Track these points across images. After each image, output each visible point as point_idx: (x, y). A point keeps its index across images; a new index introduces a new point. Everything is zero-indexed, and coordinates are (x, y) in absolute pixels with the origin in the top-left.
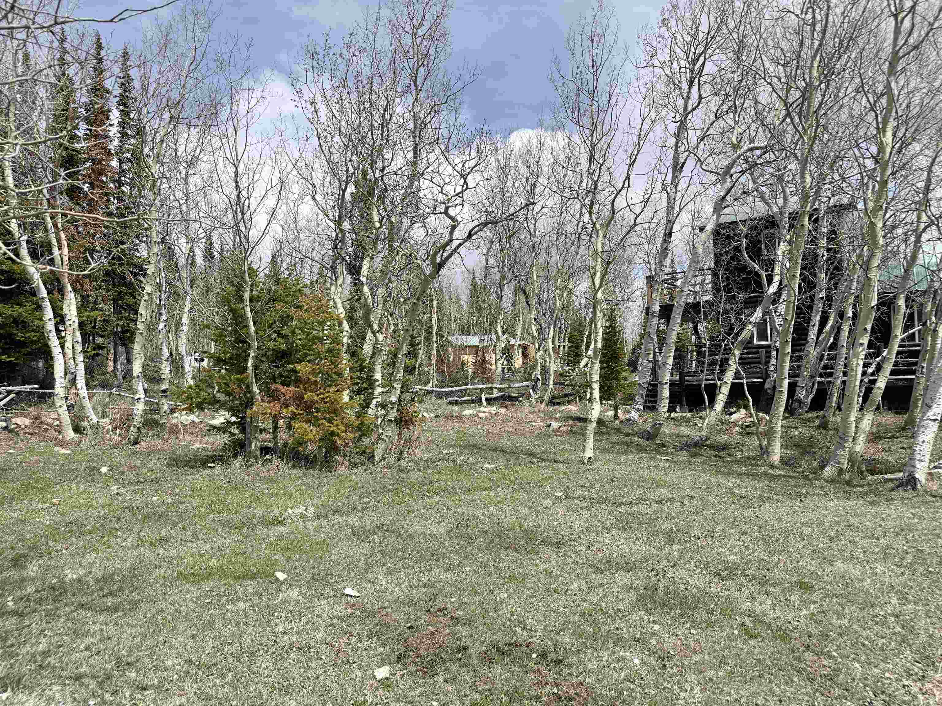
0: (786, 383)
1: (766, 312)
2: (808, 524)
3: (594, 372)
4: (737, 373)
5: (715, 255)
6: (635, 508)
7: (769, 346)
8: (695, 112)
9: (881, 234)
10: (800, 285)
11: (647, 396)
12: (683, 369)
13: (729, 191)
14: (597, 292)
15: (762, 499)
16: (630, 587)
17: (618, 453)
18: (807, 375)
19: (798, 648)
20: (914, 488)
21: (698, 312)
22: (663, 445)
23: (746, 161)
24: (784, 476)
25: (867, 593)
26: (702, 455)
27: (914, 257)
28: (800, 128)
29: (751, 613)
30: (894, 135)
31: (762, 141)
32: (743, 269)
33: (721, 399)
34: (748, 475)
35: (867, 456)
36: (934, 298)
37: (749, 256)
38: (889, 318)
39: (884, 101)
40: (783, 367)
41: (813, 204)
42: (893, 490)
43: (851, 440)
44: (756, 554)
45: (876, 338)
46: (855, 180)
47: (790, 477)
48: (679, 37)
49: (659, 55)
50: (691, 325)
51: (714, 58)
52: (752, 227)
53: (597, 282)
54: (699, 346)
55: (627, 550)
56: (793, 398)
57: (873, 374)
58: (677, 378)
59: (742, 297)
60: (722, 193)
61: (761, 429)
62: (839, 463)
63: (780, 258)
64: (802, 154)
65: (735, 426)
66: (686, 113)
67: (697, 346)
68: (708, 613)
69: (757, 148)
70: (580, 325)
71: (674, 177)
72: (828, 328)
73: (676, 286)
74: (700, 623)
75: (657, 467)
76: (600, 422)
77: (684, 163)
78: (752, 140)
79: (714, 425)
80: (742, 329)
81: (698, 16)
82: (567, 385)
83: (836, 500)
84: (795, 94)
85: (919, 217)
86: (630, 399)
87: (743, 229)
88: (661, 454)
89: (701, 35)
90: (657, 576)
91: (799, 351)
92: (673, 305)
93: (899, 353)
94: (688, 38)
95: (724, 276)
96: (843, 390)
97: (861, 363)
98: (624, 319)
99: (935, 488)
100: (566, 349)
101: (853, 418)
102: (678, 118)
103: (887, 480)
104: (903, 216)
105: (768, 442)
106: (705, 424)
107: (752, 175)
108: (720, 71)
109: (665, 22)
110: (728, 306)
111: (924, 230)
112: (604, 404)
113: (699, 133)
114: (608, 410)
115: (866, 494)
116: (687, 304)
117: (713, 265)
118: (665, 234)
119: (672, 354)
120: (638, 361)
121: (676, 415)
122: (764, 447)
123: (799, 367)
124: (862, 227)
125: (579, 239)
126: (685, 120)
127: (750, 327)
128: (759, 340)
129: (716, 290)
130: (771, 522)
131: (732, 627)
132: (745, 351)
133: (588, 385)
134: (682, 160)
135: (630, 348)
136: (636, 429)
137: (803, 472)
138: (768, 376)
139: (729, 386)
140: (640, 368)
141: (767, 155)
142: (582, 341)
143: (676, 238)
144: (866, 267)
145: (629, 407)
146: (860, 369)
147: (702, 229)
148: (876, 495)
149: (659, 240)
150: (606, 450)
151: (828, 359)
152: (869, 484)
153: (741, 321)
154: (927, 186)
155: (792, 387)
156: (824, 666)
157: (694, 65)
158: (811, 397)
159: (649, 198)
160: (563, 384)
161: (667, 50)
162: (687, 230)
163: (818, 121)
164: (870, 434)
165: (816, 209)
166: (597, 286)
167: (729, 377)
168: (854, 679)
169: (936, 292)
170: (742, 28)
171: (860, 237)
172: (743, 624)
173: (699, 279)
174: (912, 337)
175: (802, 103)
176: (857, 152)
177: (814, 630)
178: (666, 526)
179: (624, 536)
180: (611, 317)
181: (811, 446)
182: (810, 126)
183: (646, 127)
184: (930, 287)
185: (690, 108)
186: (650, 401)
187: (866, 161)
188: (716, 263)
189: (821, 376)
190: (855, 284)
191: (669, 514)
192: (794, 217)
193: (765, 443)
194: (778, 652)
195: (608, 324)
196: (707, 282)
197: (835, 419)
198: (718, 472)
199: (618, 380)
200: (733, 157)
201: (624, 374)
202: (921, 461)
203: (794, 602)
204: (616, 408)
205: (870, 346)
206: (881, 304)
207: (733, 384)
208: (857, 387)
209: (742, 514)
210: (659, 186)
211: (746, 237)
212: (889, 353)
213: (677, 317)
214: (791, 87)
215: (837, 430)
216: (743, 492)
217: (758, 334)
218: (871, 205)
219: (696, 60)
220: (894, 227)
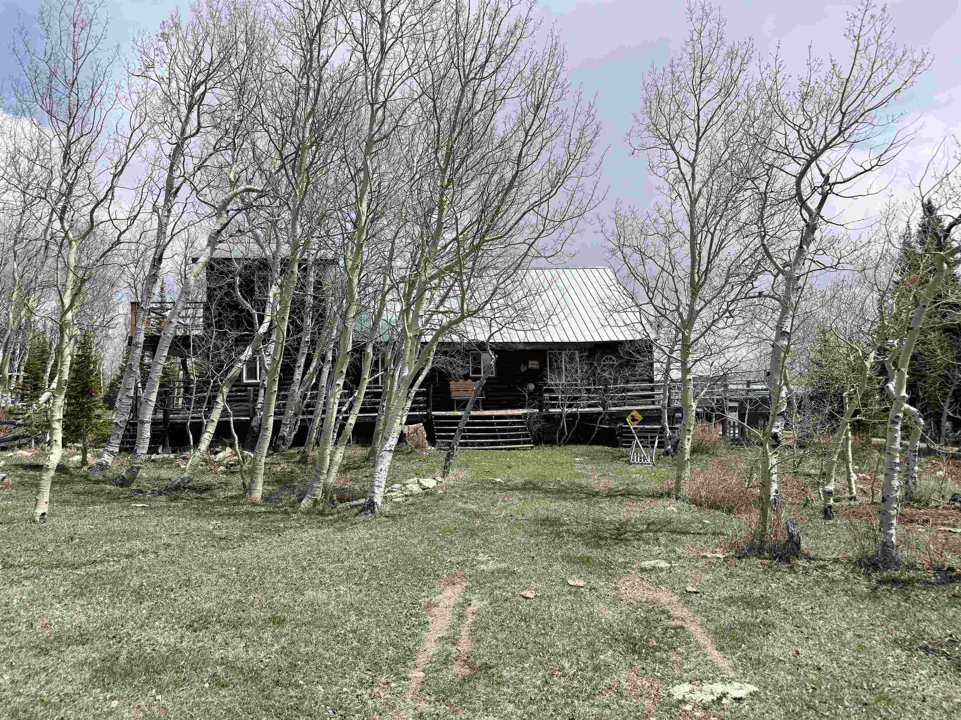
0: (271, 420)
1: (256, 351)
2: (284, 558)
3: (56, 409)
4: (225, 410)
5: (208, 288)
6: (99, 568)
7: (257, 385)
8: (193, 139)
9: (356, 290)
10: (288, 326)
11: (124, 436)
12: (168, 406)
13: (225, 226)
14: (65, 313)
15: (242, 538)
16: (83, 664)
17: (83, 505)
18: (291, 413)
19: (268, 686)
20: (373, 512)
21: (187, 346)
22: (141, 491)
23: (243, 200)
24: (265, 512)
25: (331, 616)
26: (182, 498)
27: (380, 313)
28: (293, 181)
29: (224, 661)
30: (369, 205)
31: (258, 184)
32: (235, 306)
33: (207, 438)
34: (229, 515)
35: (338, 486)
36: (393, 349)
37: (242, 295)
38: (361, 364)
39: (362, 175)
40: (269, 404)
41: (303, 253)
42: (356, 515)
43: (325, 472)
44: (232, 597)
45: (350, 381)
46: (338, 240)
47: (270, 512)
48: (179, 57)
49: (156, 69)
50: (179, 360)
51: (217, 91)
52: (246, 266)
53: (67, 301)
54: (187, 382)
55: (84, 619)
56: (277, 435)
57: (346, 412)
58: (160, 416)
59: (234, 334)
60: (218, 227)
61: (246, 467)
62: (314, 495)
63: (271, 300)
64: (294, 206)
65: (219, 466)
66: (183, 138)
67: (184, 382)
68: (177, 672)
69: (253, 191)
70: (44, 352)
71: (167, 200)
72: (311, 369)
73: (164, 317)
74: (167, 686)
75: (130, 516)
76: (61, 468)
77: (178, 189)
78: (250, 182)
79: (197, 465)
80: (232, 366)
81: (201, 44)
82: (20, 425)
83: (310, 531)
84: (290, 149)
85: (385, 280)
86: (103, 440)
87: (238, 267)
88: (136, 501)
89: (203, 64)
90: (119, 642)
91: (286, 390)
92: (159, 337)
93: (366, 394)
94: (189, 62)
95: (217, 311)
96: (322, 426)
97: (337, 402)
98: (102, 347)
99: (388, 509)
100: (21, 380)
101: (328, 452)
102: (174, 140)
103: (352, 507)
104: (374, 277)
105: (251, 480)
106: (188, 465)
107: (247, 214)
108: (220, 105)
109: (165, 37)
110: (219, 343)
111: (389, 290)
112: (70, 448)
113: (196, 161)
114: (74, 455)
115: (336, 521)
116: (176, 337)
117: (205, 299)
118: (154, 258)
119: (156, 390)
120: (116, 397)
121: (158, 456)
122: (247, 484)
123: (284, 405)
124: (342, 281)
125: (46, 248)
126: (182, 144)
127: (240, 365)
128: (248, 378)
129: (208, 325)
130: (249, 562)
131: (202, 681)
132: (234, 389)
133: (48, 426)
134: (176, 185)
135: (108, 382)
136: (109, 474)
137: (282, 506)
138: (255, 414)
139: (215, 424)
140: (117, 405)
141: (262, 199)
142: (44, 371)
143: (166, 265)
144: (344, 317)
145: (101, 450)
146: (336, 408)
147: (195, 260)
148: (343, 521)
149: (148, 265)
150: (67, 502)
151: (310, 398)
152: (338, 512)
153: (230, 358)
154: (392, 254)
155: (277, 425)
156: (291, 697)
157: (194, 91)
158: (294, 433)
159: (136, 217)
160: (12, 423)
161: (165, 66)
162: (179, 259)
163: (308, 178)
164: (342, 465)
165: (305, 260)
166: (67, 305)
167: (216, 415)
168: (316, 703)
169: (395, 343)
170: (244, 71)
171: (340, 290)
172: (215, 675)
173: (190, 312)
174: (376, 381)
175: (295, 159)
176: (340, 214)
177: (284, 664)
178: (135, 582)
179: (82, 602)
180: (84, 345)
181: (292, 481)
182: (302, 181)
183: (135, 139)
184: (391, 339)
185: (188, 133)
186: (128, 442)
187: (347, 224)
188: (209, 297)
189: (304, 414)
190: (335, 331)
191: (141, 568)
192: (286, 263)
193: (248, 481)
194: (249, 695)
195: (80, 353)
196: (198, 315)
197: (313, 453)
198: (199, 515)
199: (90, 419)
200: (230, 194)
201: (98, 412)
202: (379, 487)
203: (267, 639)
204: (84, 452)
205: (345, 386)
206: (354, 350)
207: (219, 423)
208: (333, 424)
209: (220, 557)
210: (149, 207)
211: (240, 275)
212: (359, 393)
213: (163, 350)
214: (287, 141)
215: (314, 463)
216: (224, 532)
217: (248, 372)
218: (350, 263)
219: (195, 87)
220: (367, 285)
